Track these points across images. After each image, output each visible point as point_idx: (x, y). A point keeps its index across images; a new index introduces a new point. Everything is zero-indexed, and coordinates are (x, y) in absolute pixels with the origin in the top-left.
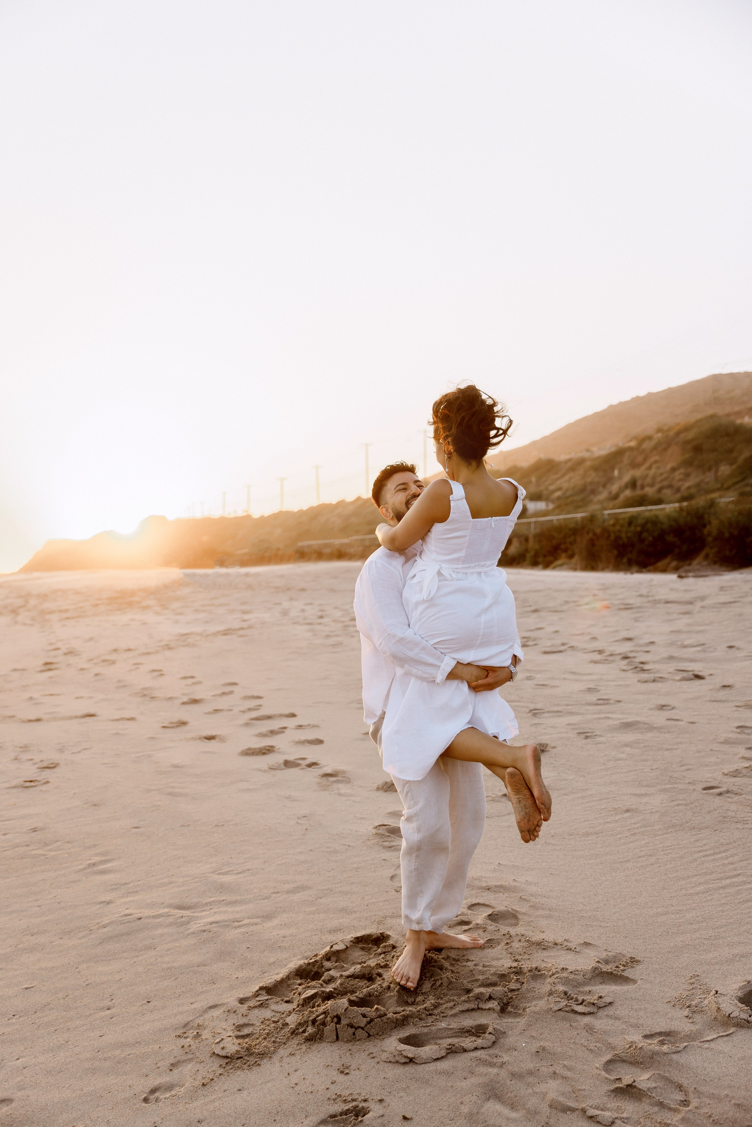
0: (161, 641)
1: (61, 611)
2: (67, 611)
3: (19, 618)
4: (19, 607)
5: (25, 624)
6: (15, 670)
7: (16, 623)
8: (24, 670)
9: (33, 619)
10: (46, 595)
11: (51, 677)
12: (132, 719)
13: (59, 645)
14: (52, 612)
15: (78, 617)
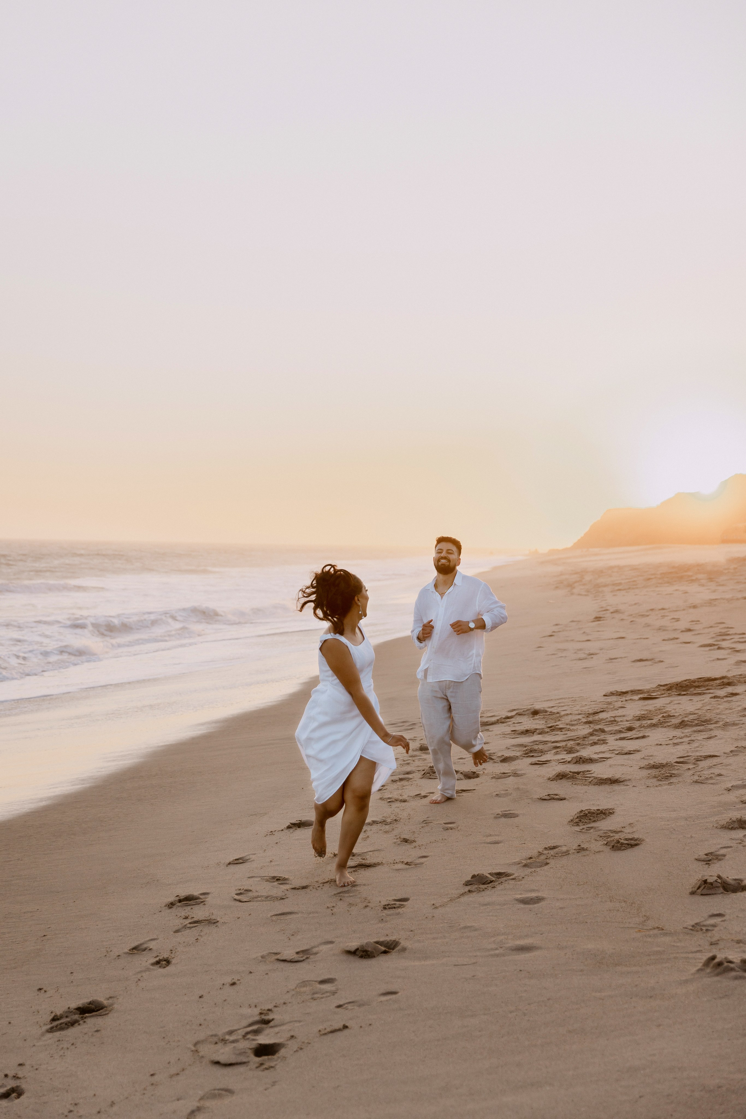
0: (692, 604)
1: (613, 585)
2: (620, 584)
3: (575, 591)
4: (576, 582)
5: (579, 595)
6: (573, 621)
7: (572, 594)
8: (579, 621)
9: (588, 591)
10: (602, 572)
11: (599, 624)
12: (647, 638)
13: (608, 608)
14: (606, 586)
15: (629, 588)
